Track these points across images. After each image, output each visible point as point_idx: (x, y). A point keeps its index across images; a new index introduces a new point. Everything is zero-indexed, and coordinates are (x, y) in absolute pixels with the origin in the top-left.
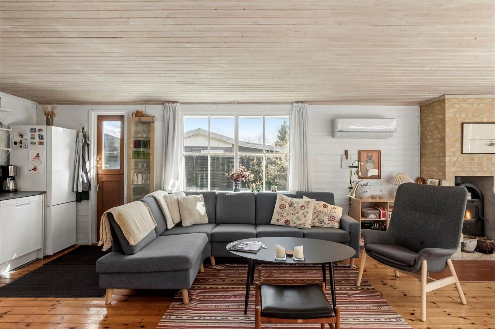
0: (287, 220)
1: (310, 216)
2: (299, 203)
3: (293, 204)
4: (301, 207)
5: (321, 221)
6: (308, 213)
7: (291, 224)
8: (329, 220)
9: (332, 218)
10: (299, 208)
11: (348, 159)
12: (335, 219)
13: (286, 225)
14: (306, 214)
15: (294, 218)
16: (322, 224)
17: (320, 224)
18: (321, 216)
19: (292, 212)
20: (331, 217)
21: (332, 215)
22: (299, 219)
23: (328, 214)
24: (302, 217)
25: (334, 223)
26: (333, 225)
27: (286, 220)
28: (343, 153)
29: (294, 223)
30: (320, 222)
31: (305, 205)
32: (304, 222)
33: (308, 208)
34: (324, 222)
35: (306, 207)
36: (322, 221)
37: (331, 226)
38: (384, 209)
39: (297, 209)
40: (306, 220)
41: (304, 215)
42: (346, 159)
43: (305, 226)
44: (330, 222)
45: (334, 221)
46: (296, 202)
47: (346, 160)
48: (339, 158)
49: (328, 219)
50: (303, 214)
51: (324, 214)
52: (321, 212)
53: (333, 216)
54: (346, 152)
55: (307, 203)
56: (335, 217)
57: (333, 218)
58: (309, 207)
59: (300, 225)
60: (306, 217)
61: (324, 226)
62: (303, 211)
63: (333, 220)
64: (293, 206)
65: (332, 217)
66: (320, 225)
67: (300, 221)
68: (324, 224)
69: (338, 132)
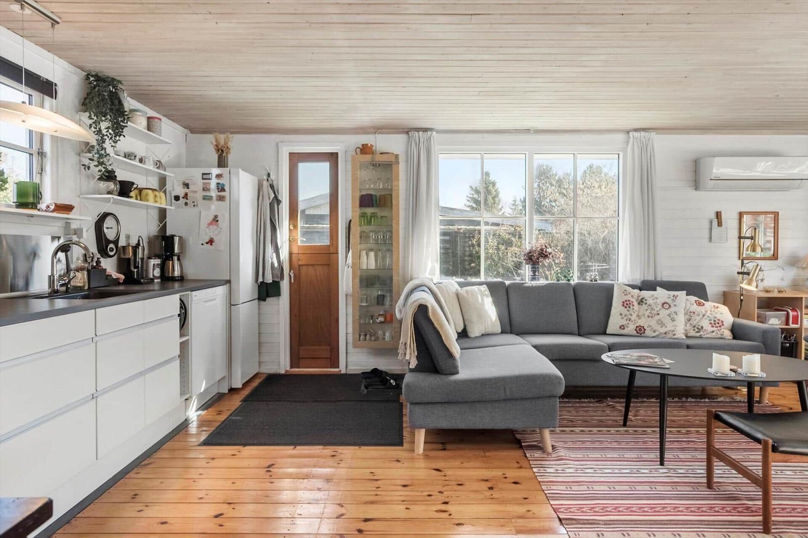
0: (640, 326)
1: (681, 319)
2: (657, 298)
3: (646, 300)
4: (663, 304)
5: (697, 328)
6: (677, 315)
7: (648, 332)
8: (712, 326)
9: (718, 323)
10: (660, 306)
11: (721, 226)
12: (723, 325)
13: (639, 334)
14: (674, 316)
15: (653, 322)
16: (702, 333)
17: (697, 332)
18: (695, 320)
19: (647, 313)
20: (715, 321)
21: (715, 318)
22: (662, 324)
23: (708, 317)
24: (667, 321)
25: (723, 330)
26: (722, 335)
27: (637, 327)
28: (713, 216)
29: (653, 330)
30: (697, 330)
31: (669, 301)
32: (673, 328)
33: (675, 305)
34: (704, 328)
35: (672, 305)
36: (700, 327)
37: (719, 336)
38: (794, 310)
39: (655, 308)
40: (676, 326)
41: (670, 317)
42: (718, 226)
43: (674, 335)
44: (714, 329)
45: (722, 327)
46: (650, 297)
47: (719, 228)
48: (707, 225)
49: (711, 323)
50: (668, 315)
51: (701, 316)
52: (696, 313)
53: (719, 320)
54: (718, 215)
55: (672, 298)
56: (722, 322)
57: (720, 322)
58: (677, 305)
59: (665, 333)
60: (675, 320)
61: (705, 336)
62: (668, 312)
63: (720, 326)
64: (646, 304)
65: (717, 321)
66: (698, 334)
67: (664, 328)
68: (705, 333)
69: (711, 179)
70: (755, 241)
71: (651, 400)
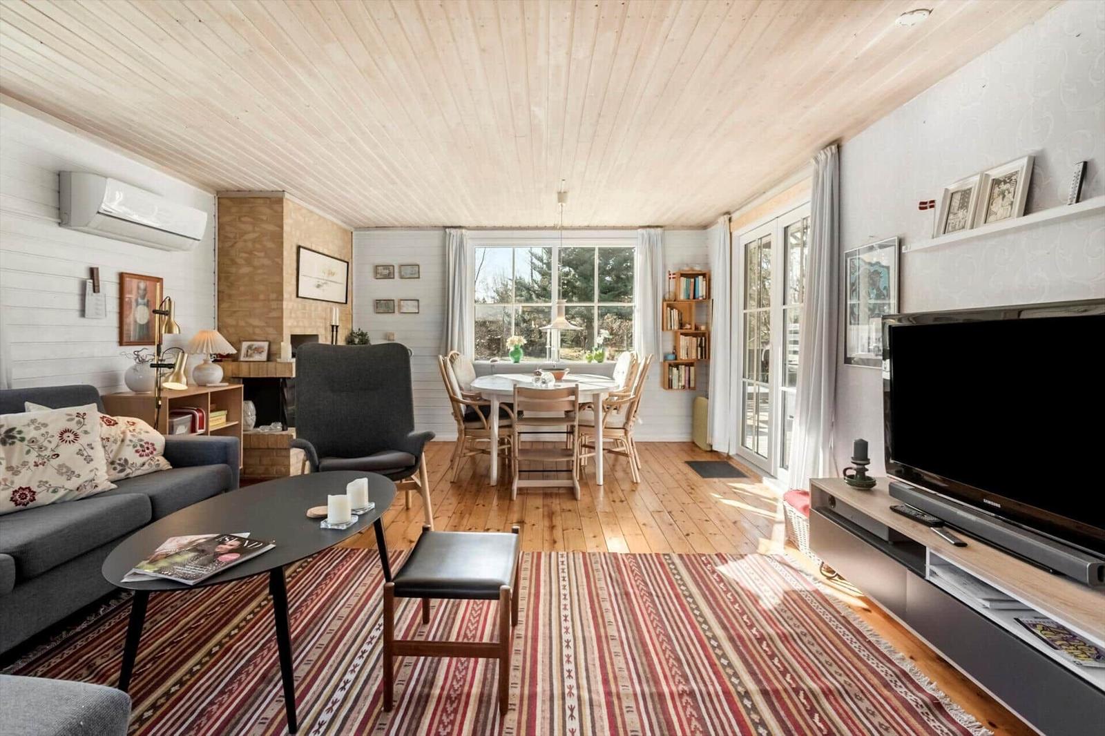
0: (21, 488)
2: (45, 425)
3: (20, 432)
4: (62, 434)
5: (119, 464)
6: (92, 448)
7: (43, 497)
8: (141, 456)
9: (148, 448)
10: (56, 440)
11: (99, 292)
12: (155, 449)
13: (21, 507)
14: (90, 452)
15: (49, 474)
16: (128, 471)
17: (121, 471)
18: (112, 451)
19: (32, 458)
20: (141, 446)
21: (141, 440)
22: (70, 473)
23: (131, 441)
24: (78, 464)
25: (157, 458)
26: (158, 465)
27: (15, 492)
28: (85, 275)
29: (51, 490)
30: (119, 468)
31: (73, 426)
32: (91, 476)
33: (86, 432)
34: (130, 462)
35: (79, 432)
36: (122, 462)
37: (154, 468)
38: (199, 411)
39: (46, 444)
40: (97, 469)
41: (82, 455)
42: (94, 292)
43: (96, 486)
44: (145, 459)
45: (155, 453)
46: (28, 425)
47: (94, 294)
48: (76, 289)
49: (137, 451)
50: (78, 454)
51: (119, 443)
52: (112, 439)
53: (147, 443)
54: (93, 273)
55: (77, 419)
56: (153, 445)
57: (150, 446)
58: (89, 430)
59: (78, 489)
60: (92, 460)
61: (134, 475)
62: (76, 447)
63: (152, 453)
64: (22, 440)
65: (146, 446)
66: (122, 475)
67: (74, 478)
68: (134, 469)
69: (99, 213)
70: (170, 318)
71: (78, 629)
